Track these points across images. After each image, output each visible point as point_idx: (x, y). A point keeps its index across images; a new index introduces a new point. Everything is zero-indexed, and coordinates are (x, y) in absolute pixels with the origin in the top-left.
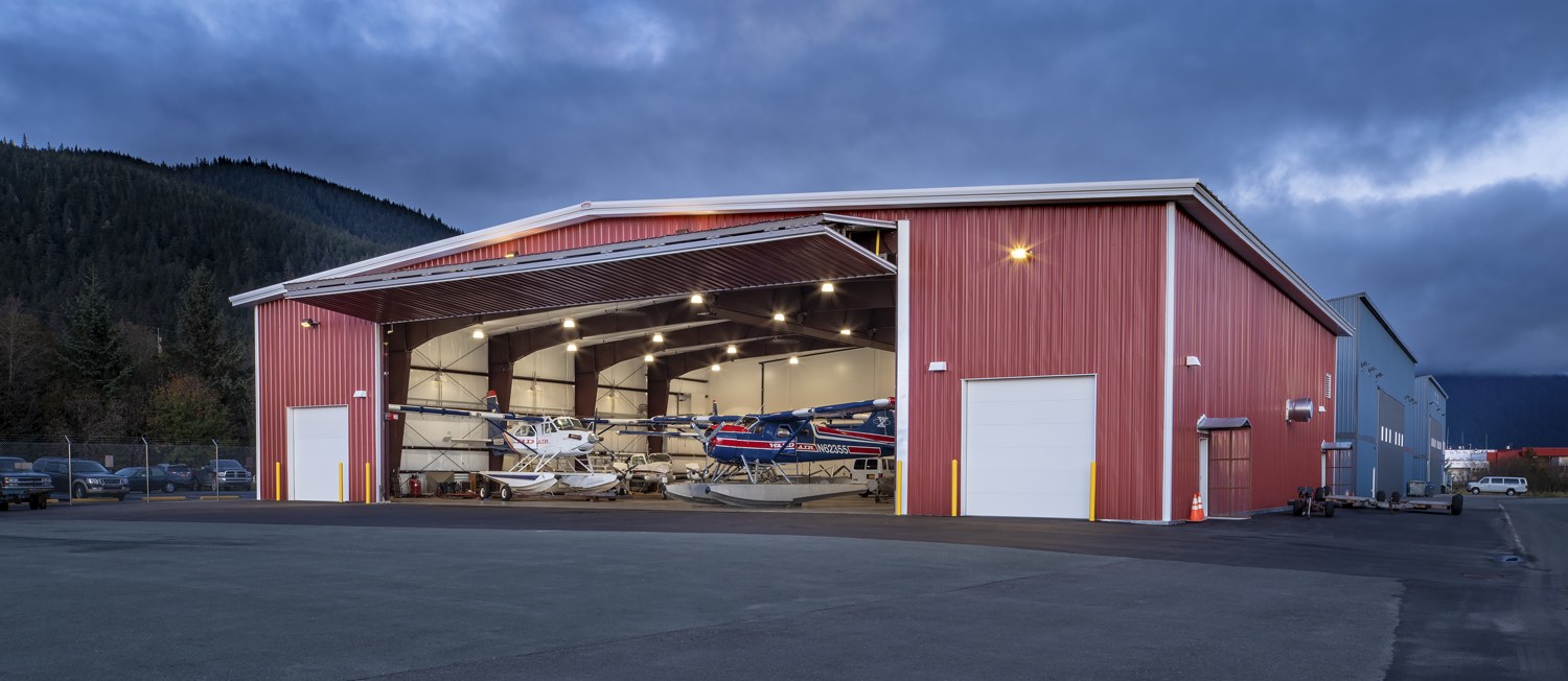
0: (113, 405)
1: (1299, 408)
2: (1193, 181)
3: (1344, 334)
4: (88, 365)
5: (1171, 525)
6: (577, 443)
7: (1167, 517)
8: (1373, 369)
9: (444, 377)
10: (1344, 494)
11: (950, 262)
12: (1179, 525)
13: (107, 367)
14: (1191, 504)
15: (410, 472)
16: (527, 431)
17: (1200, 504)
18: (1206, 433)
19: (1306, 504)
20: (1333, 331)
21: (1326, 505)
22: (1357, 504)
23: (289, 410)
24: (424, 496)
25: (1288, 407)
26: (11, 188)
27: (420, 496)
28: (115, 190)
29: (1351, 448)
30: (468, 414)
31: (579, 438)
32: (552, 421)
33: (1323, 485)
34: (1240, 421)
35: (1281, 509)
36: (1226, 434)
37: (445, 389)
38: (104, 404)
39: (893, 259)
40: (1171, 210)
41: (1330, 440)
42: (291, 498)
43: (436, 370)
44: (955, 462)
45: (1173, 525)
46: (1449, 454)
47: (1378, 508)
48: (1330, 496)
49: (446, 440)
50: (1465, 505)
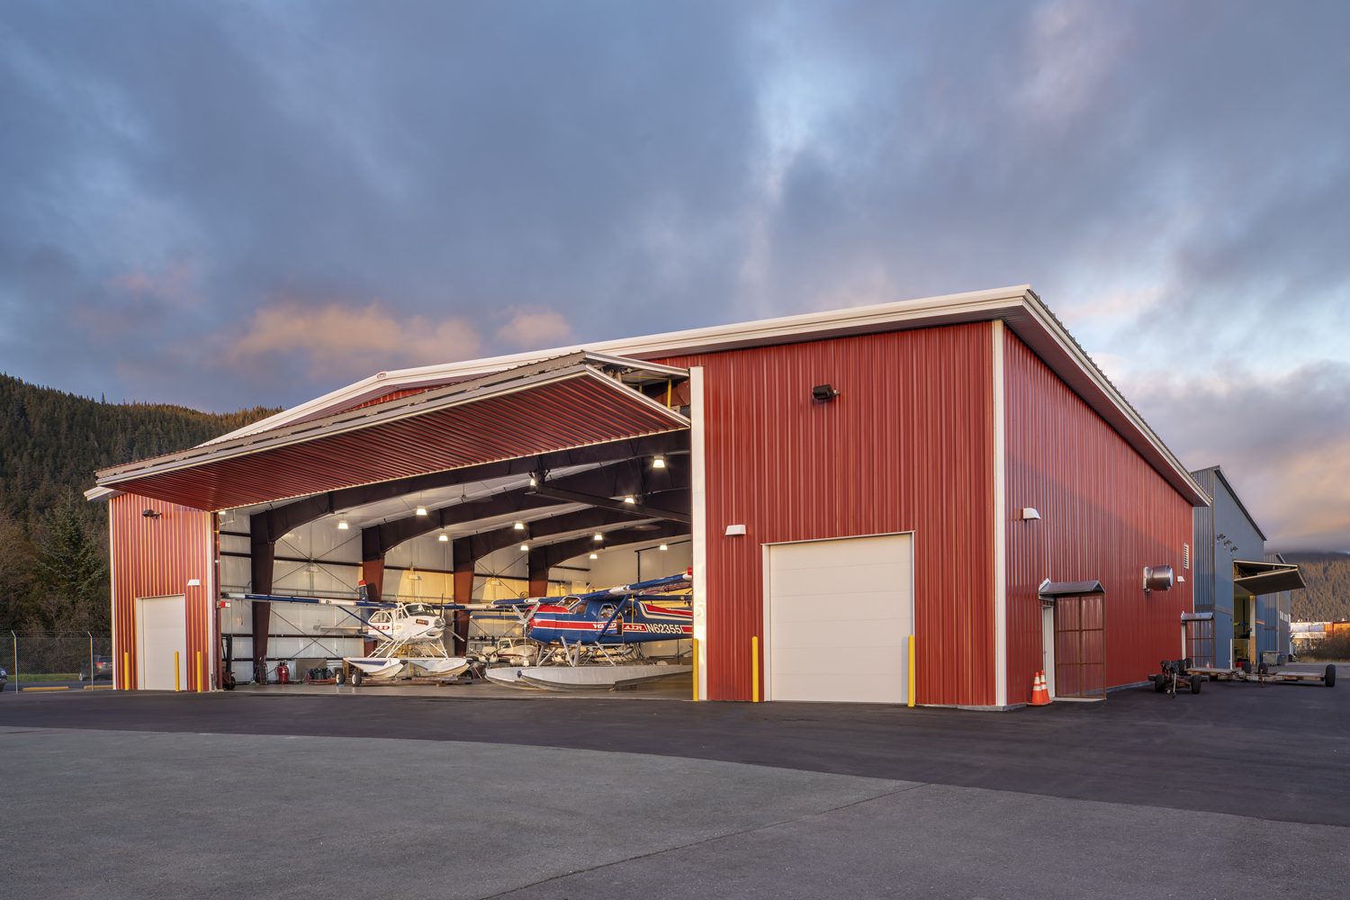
0: (81, 604)
1: (1158, 576)
2: (1021, 289)
3: (1201, 504)
4: (64, 571)
5: (1005, 712)
6: (424, 628)
7: (1001, 701)
8: (1228, 542)
9: (315, 568)
10: (1205, 666)
11: (747, 410)
12: (1017, 710)
13: (81, 571)
14: (1033, 684)
15: (279, 659)
16: (385, 618)
17: (1045, 684)
18: (1052, 600)
19: (1171, 680)
20: (1191, 500)
21: (1192, 680)
22: (1223, 677)
23: (138, 602)
24: (292, 683)
25: (1146, 575)
26: (92, 436)
27: (288, 682)
28: (173, 436)
29: (1212, 618)
30: (317, 602)
31: (426, 623)
32: (404, 607)
33: (1184, 657)
34: (1091, 585)
35: (1141, 684)
36: (1075, 601)
37: (316, 580)
38: (73, 603)
39: (686, 409)
40: (998, 331)
41: (1188, 611)
42: (140, 687)
43: (307, 561)
44: (755, 640)
45: (1010, 711)
46: (1293, 626)
47: (1246, 681)
48: (1191, 669)
49: (316, 628)
50: (1338, 675)
